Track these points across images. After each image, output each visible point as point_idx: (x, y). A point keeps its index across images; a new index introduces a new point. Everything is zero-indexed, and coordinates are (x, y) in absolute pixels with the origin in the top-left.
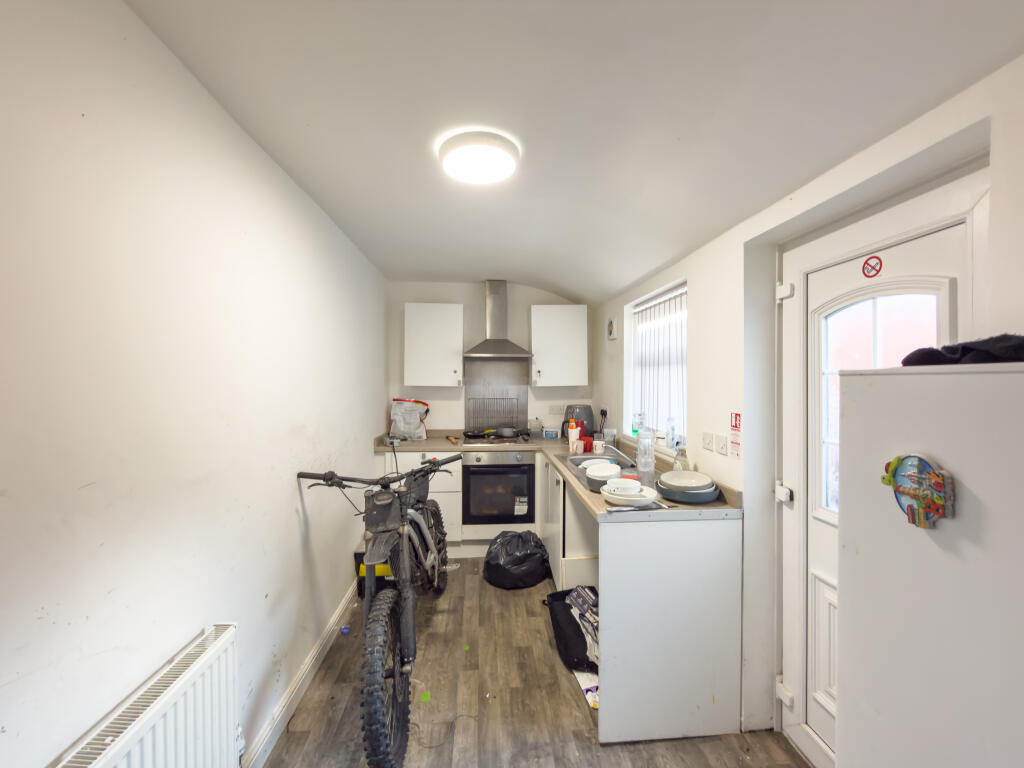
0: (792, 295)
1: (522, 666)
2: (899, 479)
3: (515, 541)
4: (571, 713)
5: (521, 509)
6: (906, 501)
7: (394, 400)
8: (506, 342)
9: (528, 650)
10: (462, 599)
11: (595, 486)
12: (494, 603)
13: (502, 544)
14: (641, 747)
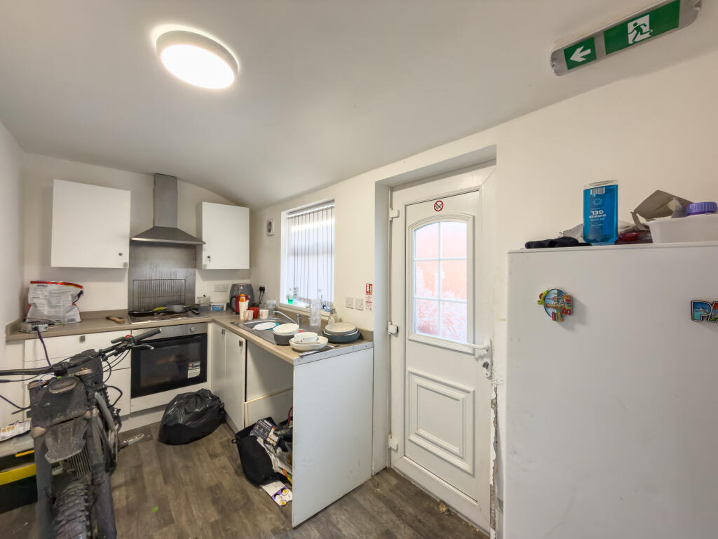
0: (398, 217)
1: (215, 501)
2: (546, 300)
3: (193, 400)
4: (267, 518)
5: (193, 372)
6: (551, 311)
7: (32, 282)
8: (176, 230)
9: (219, 486)
10: (139, 467)
11: (283, 341)
12: (176, 459)
13: (179, 406)
14: (320, 515)
